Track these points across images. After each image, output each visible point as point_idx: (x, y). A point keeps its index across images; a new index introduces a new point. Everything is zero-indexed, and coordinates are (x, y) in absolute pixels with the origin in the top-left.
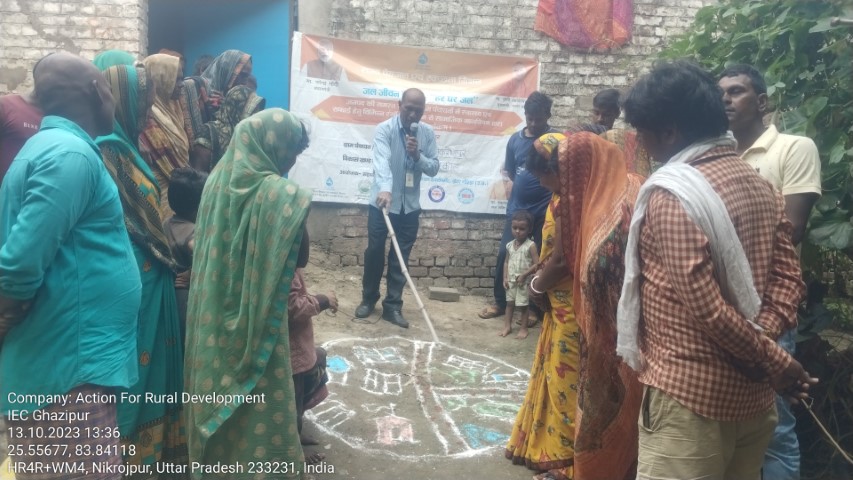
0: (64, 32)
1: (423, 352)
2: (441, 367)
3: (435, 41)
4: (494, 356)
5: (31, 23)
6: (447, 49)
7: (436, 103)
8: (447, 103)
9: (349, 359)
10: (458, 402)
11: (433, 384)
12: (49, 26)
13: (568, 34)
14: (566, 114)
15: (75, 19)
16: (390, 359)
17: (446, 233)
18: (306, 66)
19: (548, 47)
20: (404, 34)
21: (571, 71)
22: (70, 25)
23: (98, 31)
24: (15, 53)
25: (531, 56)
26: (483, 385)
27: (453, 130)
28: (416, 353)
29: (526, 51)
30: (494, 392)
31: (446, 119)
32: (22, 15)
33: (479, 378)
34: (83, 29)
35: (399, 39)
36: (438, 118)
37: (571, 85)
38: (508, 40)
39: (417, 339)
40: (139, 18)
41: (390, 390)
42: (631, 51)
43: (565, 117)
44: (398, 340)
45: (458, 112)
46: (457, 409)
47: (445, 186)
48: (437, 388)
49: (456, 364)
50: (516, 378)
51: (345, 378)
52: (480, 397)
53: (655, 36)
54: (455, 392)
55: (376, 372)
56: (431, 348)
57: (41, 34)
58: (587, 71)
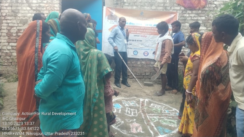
0: (38, 8)
1: (143, 102)
2: (149, 107)
3: (146, 7)
4: (166, 104)
5: (29, 6)
6: (149, 10)
7: (145, 26)
8: (149, 26)
9: (121, 104)
10: (155, 119)
11: (147, 113)
12: (34, 7)
13: (187, 4)
14: (186, 29)
15: (41, 4)
16: (133, 104)
17: (149, 65)
18: (107, 16)
19: (180, 8)
20: (136, 6)
21: (188, 15)
22: (40, 6)
23: (48, 8)
24: (24, 15)
25: (175, 11)
26: (163, 114)
27: (151, 34)
28: (141, 103)
29: (174, 10)
30: (166, 116)
31: (149, 31)
32: (27, 4)
33: (161, 111)
34: (43, 7)
35: (135, 7)
36: (146, 31)
37: (188, 20)
38: (168, 7)
39: (141, 98)
40: (59, 4)
41: (134, 115)
42: (206, 9)
43: (186, 30)
44: (135, 98)
45: (152, 29)
46: (155, 121)
47: (148, 51)
48: (148, 114)
49: (154, 106)
50: (173, 111)
51: (120, 111)
52: (162, 117)
53: (214, 4)
54: (154, 116)
55: (129, 109)
56: (145, 101)
57: (32, 9)
58: (193, 15)
